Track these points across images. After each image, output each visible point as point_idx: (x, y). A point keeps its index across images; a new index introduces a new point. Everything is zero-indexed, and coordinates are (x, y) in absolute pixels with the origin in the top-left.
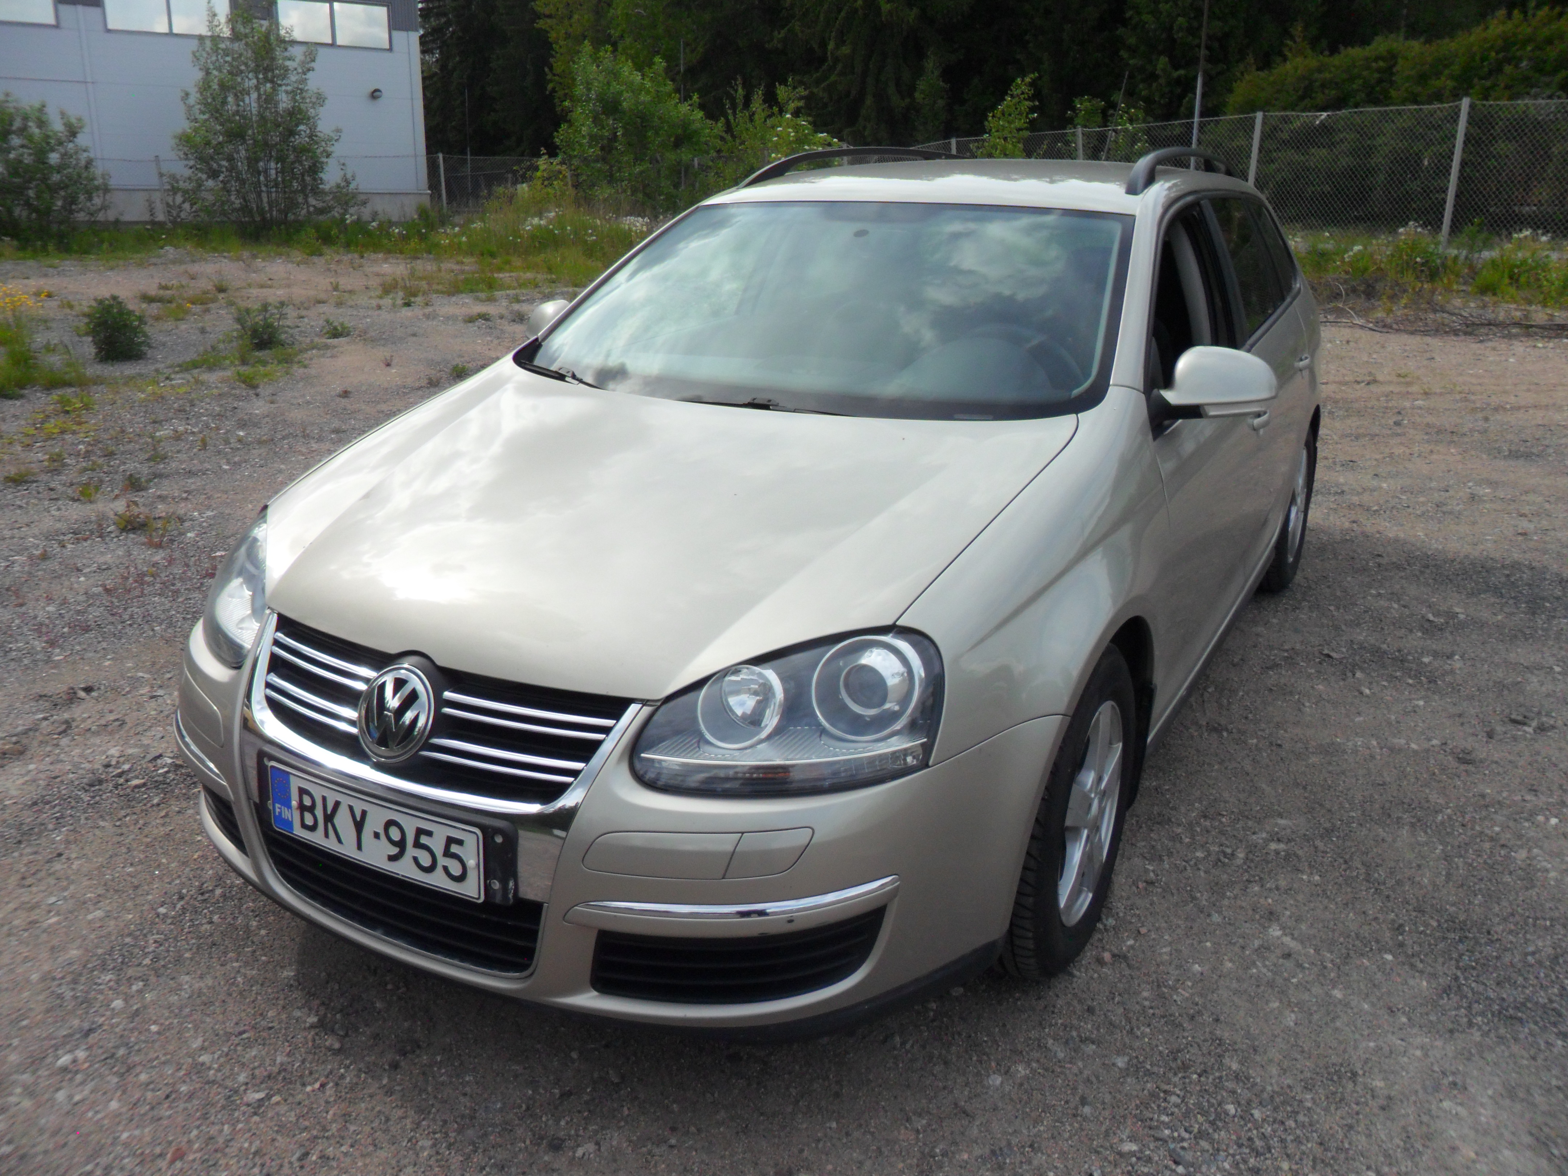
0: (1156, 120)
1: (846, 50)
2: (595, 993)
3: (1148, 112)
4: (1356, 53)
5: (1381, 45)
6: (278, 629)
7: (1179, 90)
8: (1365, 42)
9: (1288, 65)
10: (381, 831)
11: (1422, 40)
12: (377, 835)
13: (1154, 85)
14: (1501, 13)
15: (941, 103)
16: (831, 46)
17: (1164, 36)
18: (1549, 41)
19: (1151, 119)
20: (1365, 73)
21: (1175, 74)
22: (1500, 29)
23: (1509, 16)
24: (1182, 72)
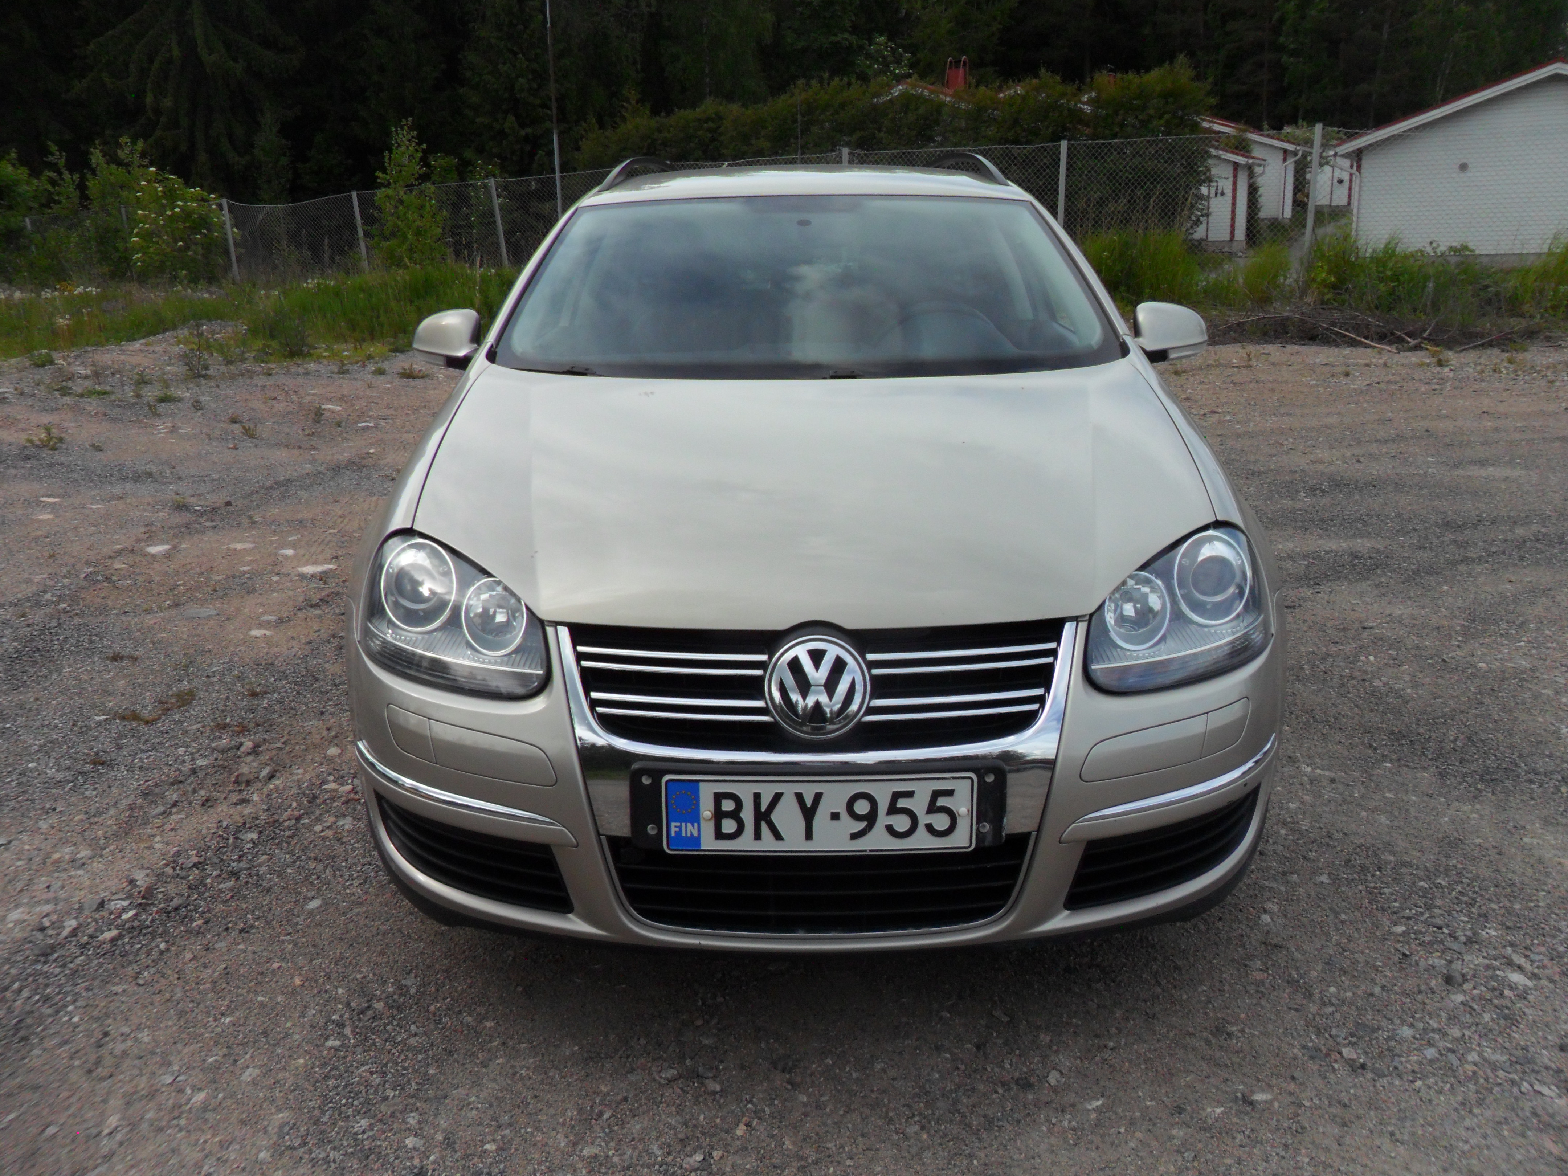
0: (511, 176)
1: (167, 102)
2: (1067, 912)
3: (503, 168)
4: (688, 114)
5: (709, 106)
6: (575, 643)
7: (528, 148)
8: (694, 106)
9: (630, 126)
10: (842, 810)
11: (740, 104)
12: (835, 816)
13: (504, 142)
14: (801, 82)
15: (284, 161)
16: (149, 99)
17: (506, 95)
18: (843, 106)
19: (507, 175)
20: (700, 133)
21: (523, 133)
22: (804, 95)
23: (808, 85)
24: (529, 130)
